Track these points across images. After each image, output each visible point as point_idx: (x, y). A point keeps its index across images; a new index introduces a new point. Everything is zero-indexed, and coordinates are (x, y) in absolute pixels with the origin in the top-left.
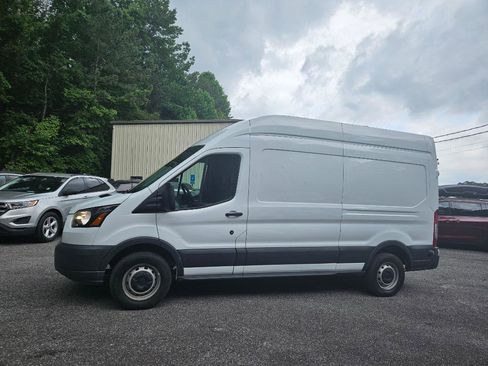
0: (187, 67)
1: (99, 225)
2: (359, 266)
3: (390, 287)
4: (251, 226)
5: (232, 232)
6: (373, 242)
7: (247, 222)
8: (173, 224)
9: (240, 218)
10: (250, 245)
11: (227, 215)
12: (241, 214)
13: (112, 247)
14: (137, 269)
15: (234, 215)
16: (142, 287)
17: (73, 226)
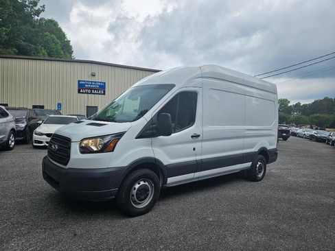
0: (38, 13)
1: (113, 151)
2: (249, 164)
3: (260, 175)
4: (204, 144)
5: (194, 149)
6: (255, 149)
7: (202, 141)
8: (163, 145)
9: (199, 138)
10: (198, 158)
11: (192, 137)
12: (199, 136)
13: (125, 167)
14: (139, 184)
15: (195, 136)
16: (143, 197)
17: (82, 153)
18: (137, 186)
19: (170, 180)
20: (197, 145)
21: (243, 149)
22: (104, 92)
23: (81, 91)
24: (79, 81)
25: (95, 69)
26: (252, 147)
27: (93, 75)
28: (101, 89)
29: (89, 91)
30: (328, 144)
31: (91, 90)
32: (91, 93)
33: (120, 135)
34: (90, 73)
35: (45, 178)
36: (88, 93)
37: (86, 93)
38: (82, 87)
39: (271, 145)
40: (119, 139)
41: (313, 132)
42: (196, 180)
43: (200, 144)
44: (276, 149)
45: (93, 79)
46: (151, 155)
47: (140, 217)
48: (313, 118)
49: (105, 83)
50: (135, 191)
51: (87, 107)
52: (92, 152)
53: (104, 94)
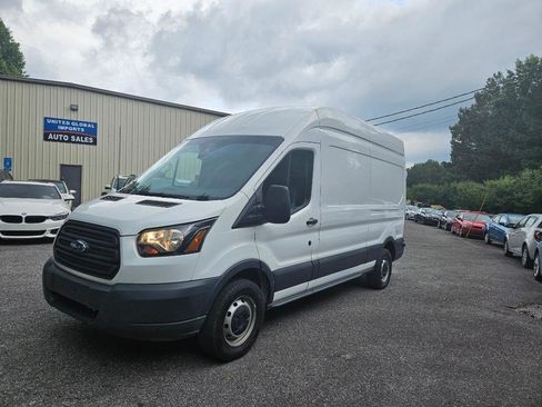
1: (199, 250)
2: (373, 263)
3: (384, 280)
5: (310, 243)
6: (380, 241)
7: (319, 230)
8: (270, 238)
9: (317, 225)
10: (315, 257)
11: (308, 223)
12: (316, 221)
13: (215, 279)
14: (236, 305)
15: (312, 222)
16: (241, 327)
17: (144, 255)
18: (232, 309)
19: (278, 295)
20: (313, 237)
21: (366, 240)
22: (95, 140)
23: (50, 137)
24: (46, 119)
25: (77, 98)
26: (377, 237)
27: (74, 109)
28: (89, 134)
29: (66, 138)
30: (440, 227)
31: (70, 135)
32: (69, 141)
33: (210, 222)
34: (67, 105)
35: (52, 304)
36: (63, 141)
37: (58, 140)
38: (51, 130)
39: (397, 232)
40: (208, 230)
41: (420, 211)
42: (310, 293)
43: (316, 234)
44: (402, 239)
45: (73, 116)
46: (255, 256)
47: (238, 361)
48: (416, 190)
49: (95, 125)
50: (230, 318)
51: (62, 166)
52: (163, 253)
53: (95, 143)
